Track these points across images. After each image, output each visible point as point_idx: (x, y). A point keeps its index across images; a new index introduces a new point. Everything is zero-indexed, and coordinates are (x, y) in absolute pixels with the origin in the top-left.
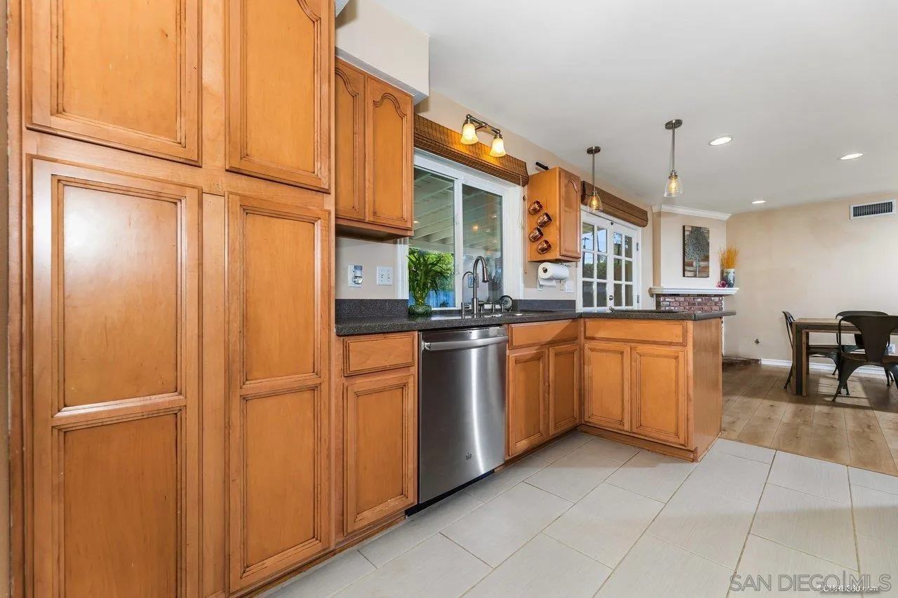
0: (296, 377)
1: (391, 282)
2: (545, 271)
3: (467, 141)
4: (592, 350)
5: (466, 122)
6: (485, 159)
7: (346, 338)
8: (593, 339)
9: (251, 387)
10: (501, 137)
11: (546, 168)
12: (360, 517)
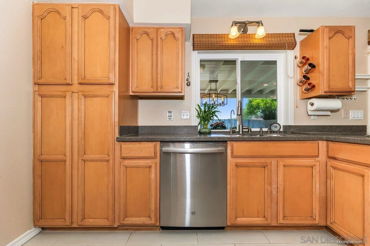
0: (100, 156)
1: (188, 117)
2: (312, 104)
3: (234, 36)
4: (335, 168)
5: (232, 25)
6: (251, 42)
7: (121, 143)
8: (335, 158)
9: (86, 157)
10: (262, 25)
11: (312, 31)
12: (127, 219)
